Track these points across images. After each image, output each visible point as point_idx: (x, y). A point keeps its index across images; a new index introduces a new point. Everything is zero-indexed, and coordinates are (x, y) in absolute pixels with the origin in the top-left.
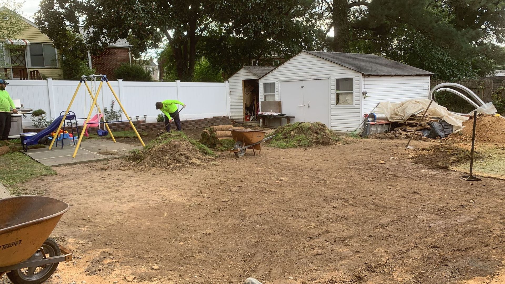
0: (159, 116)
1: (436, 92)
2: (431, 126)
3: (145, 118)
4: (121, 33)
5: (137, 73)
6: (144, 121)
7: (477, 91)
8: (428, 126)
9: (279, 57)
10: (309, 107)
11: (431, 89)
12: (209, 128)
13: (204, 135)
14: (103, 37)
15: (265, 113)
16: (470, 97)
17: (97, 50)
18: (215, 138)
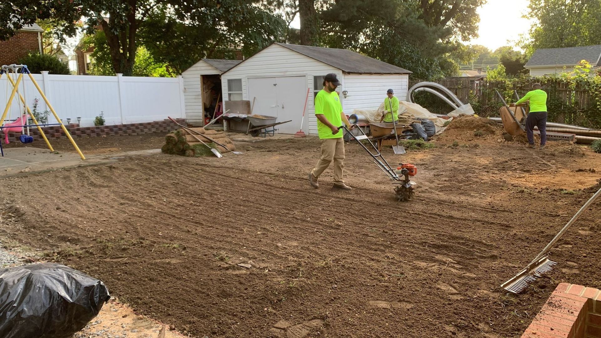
0: (97, 118)
1: (415, 92)
2: (414, 127)
3: (79, 121)
4: (41, 12)
5: (51, 64)
6: (78, 125)
7: (455, 90)
8: (411, 128)
9: (236, 49)
10: (283, 108)
11: (409, 89)
12: (175, 132)
13: (169, 140)
14: (14, 16)
15: (231, 115)
16: (448, 97)
17: (6, 33)
18: (184, 143)
